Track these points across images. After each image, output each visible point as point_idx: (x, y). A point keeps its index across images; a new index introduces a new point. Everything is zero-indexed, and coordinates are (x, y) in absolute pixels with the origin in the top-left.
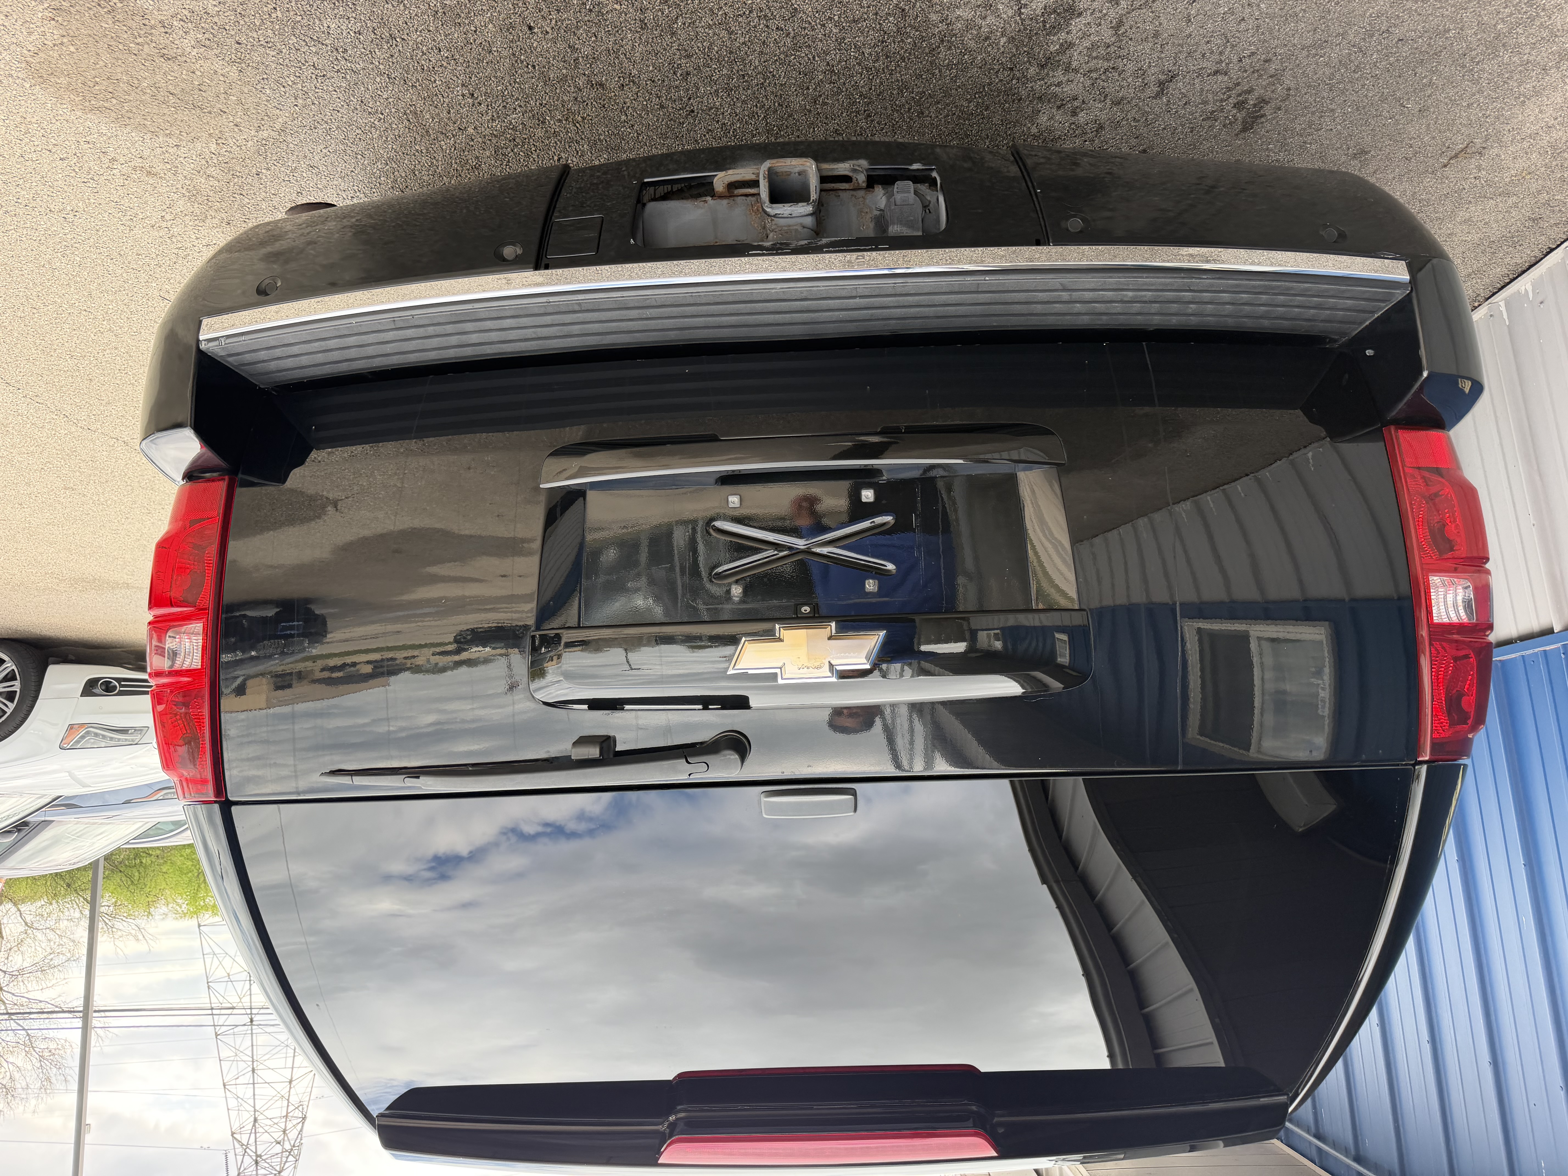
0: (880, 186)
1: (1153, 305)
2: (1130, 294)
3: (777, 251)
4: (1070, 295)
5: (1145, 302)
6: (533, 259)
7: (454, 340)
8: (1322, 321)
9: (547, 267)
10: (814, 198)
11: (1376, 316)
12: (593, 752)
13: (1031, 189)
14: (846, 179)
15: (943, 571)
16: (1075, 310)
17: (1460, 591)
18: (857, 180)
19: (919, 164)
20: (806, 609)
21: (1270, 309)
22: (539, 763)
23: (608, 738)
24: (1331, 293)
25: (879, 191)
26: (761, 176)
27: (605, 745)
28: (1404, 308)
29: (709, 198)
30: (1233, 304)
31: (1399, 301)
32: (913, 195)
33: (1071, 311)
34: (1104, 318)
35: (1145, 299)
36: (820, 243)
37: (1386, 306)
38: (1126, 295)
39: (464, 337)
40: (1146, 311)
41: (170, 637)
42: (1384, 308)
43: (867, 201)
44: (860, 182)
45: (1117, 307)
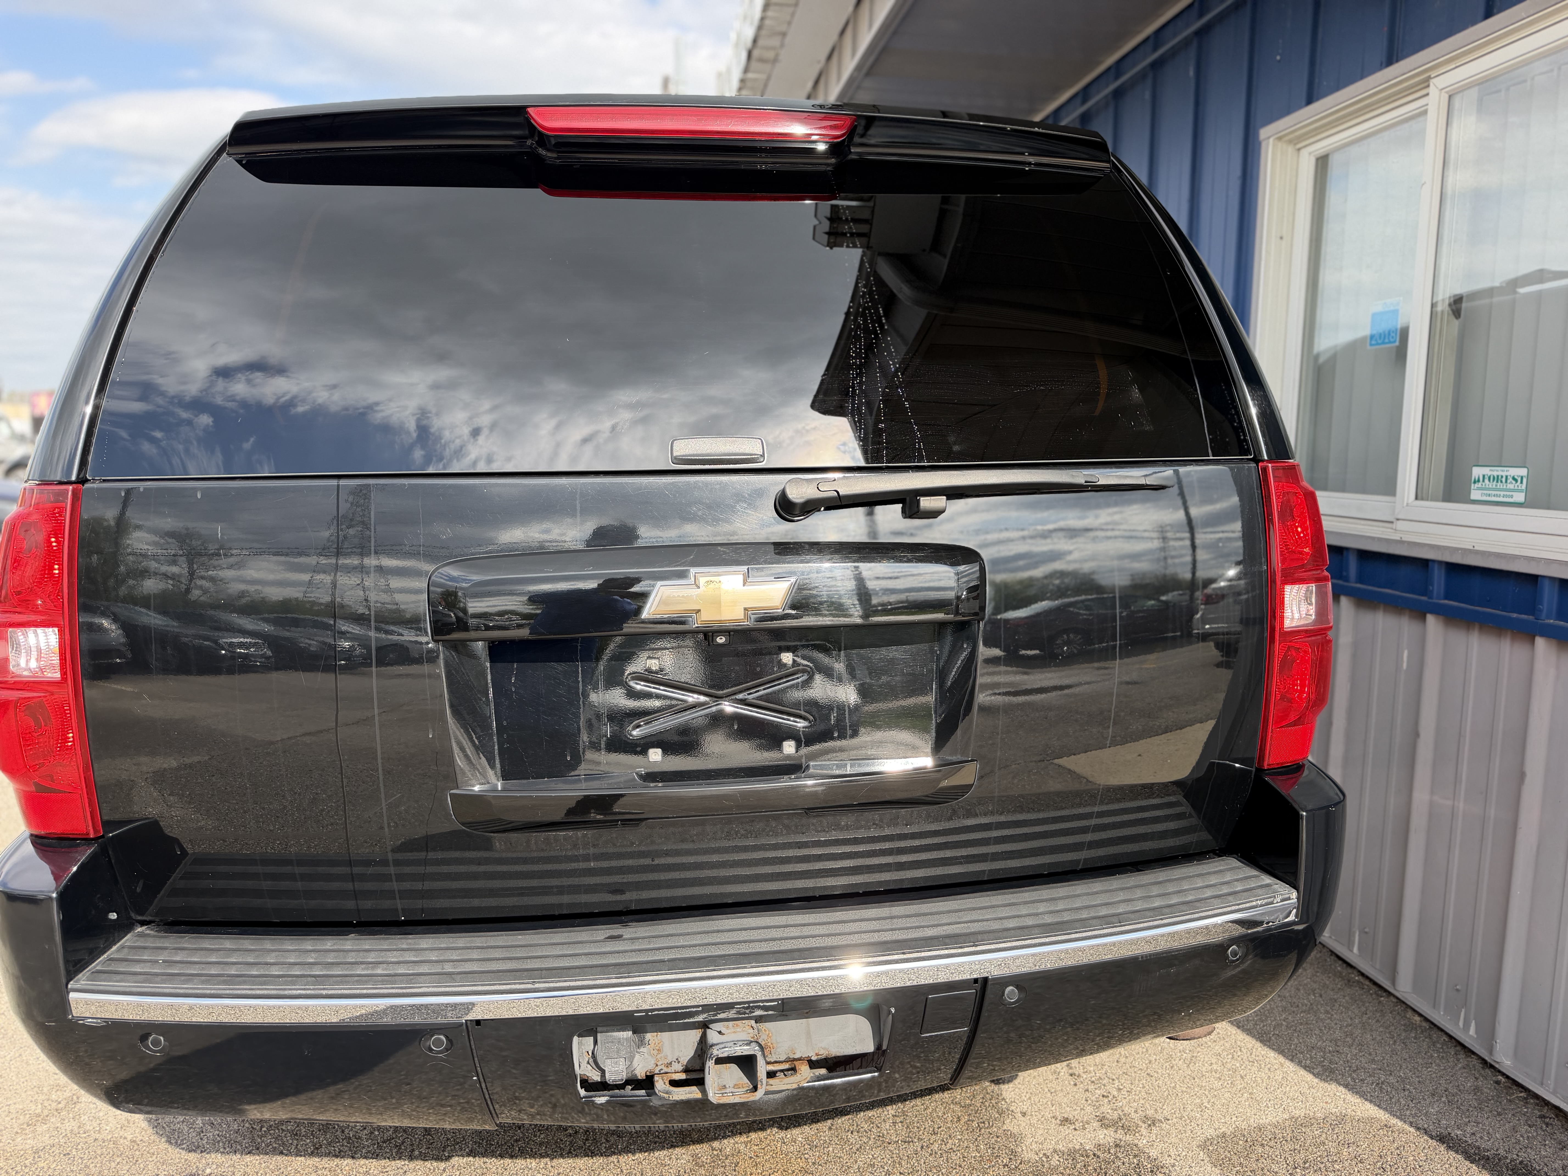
0: (639, 1078)
1: (353, 960)
2: (379, 971)
3: (749, 1006)
4: (443, 969)
5: (362, 963)
6: (989, 987)
7: (1061, 905)
8: (166, 948)
9: (976, 981)
10: (711, 1061)
11: (105, 956)
12: (926, 503)
13: (482, 1080)
14: (675, 1083)
15: (580, 679)
16: (436, 953)
17: (23, 663)
18: (665, 1083)
19: (599, 1102)
20: (721, 640)
21: (225, 960)
22: (974, 494)
23: (911, 517)
24: (159, 978)
25: (640, 1074)
26: (764, 1082)
27: (916, 509)
28: (75, 967)
29: (814, 1058)
30: (267, 964)
31: (81, 972)
32: (606, 1069)
33: (441, 952)
34: (404, 946)
35: (363, 966)
36: (705, 1015)
37: (95, 967)
38: (383, 970)
39: (1052, 908)
40: (361, 954)
41: (1311, 615)
42: (97, 965)
43: (653, 1062)
44: (661, 1081)
45: (392, 957)
